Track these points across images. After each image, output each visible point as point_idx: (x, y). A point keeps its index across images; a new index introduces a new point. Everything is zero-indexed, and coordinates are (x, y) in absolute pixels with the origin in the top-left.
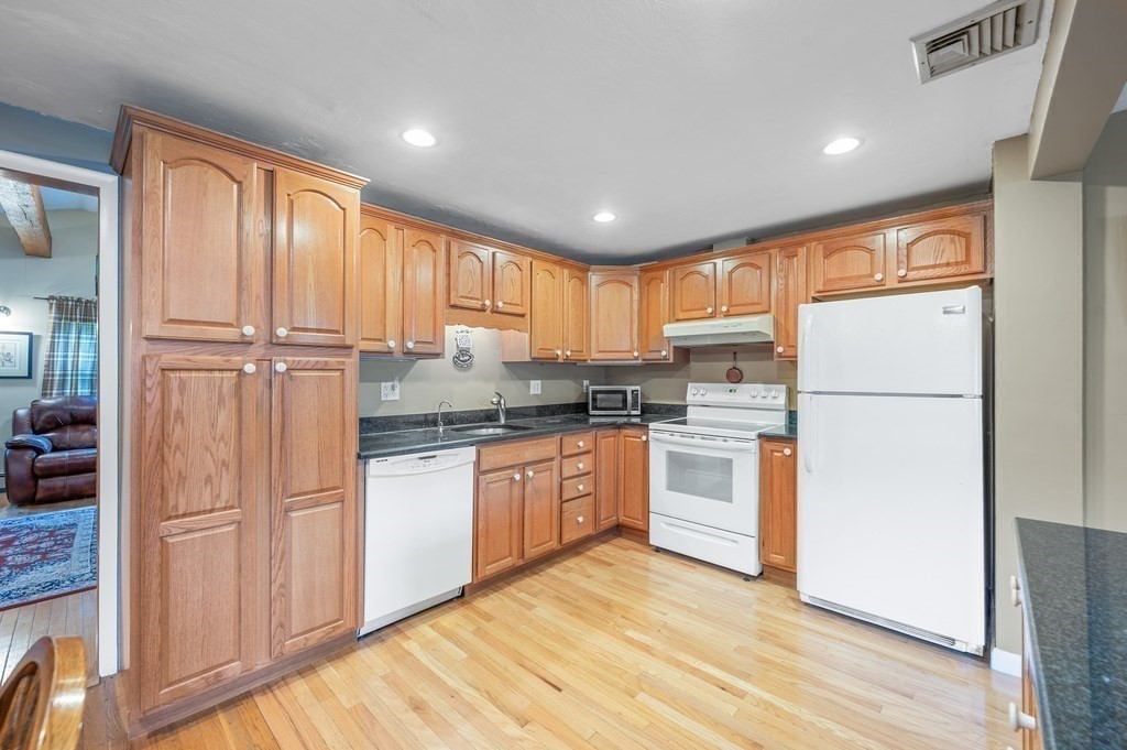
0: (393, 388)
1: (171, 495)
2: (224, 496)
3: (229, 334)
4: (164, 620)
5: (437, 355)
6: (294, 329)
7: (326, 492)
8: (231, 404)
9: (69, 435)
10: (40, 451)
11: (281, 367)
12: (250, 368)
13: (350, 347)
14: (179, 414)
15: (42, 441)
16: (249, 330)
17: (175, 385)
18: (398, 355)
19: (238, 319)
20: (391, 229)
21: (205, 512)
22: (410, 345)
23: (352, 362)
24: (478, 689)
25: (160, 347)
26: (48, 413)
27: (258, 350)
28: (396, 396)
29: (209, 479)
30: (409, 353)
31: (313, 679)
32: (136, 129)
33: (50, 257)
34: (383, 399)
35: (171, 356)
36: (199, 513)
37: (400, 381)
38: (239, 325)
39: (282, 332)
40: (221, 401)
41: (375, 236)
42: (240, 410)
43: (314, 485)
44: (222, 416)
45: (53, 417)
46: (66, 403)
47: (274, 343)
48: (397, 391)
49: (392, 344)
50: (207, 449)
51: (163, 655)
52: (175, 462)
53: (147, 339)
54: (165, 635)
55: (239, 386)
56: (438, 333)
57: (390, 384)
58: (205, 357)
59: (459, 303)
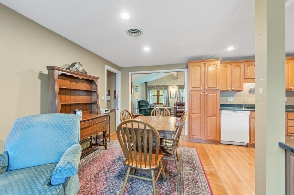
0: (231, 98)
1: (192, 111)
2: (198, 112)
3: (199, 89)
4: (192, 127)
5: (241, 91)
6: (208, 87)
7: (213, 115)
8: (199, 99)
9: (180, 107)
10: (177, 109)
11: (206, 93)
12: (202, 94)
13: (218, 90)
14: (193, 100)
15: (177, 107)
16: (202, 88)
17: (193, 96)
18: (230, 91)
19: (200, 86)
20: (229, 65)
21: (196, 114)
22: (233, 89)
23: (218, 93)
24: (242, 158)
25: (191, 91)
26: (178, 103)
27: (203, 91)
28: (232, 100)
29: (197, 109)
30: (233, 90)
31: (211, 145)
32: (189, 64)
33: (177, 79)
34: (228, 100)
35: (193, 92)
36: (195, 114)
37: (233, 97)
38: (200, 88)
39: (206, 88)
40: (198, 98)
41: (225, 67)
42: (200, 100)
43: (211, 113)
44: (198, 101)
45: (178, 104)
46: (179, 102)
47: (205, 90)
48: (232, 99)
49: (229, 89)
50: (196, 105)
51: (192, 131)
52: (193, 106)
53: (190, 90)
54: (192, 129)
55: (200, 96)
56: (241, 85)
57: (230, 97)
58: (196, 92)
59: (248, 78)
